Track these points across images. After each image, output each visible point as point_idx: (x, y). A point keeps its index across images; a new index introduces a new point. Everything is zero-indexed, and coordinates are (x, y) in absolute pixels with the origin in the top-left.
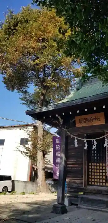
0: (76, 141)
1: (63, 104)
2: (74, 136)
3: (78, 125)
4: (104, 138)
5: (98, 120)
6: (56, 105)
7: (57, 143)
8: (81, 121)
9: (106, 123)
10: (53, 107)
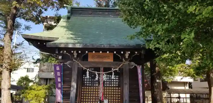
0: (88, 73)
1: (92, 45)
2: (86, 69)
3: (90, 60)
4: (112, 72)
5: (108, 58)
6: (85, 44)
7: (58, 70)
8: (93, 57)
9: (114, 61)
10: (81, 45)
